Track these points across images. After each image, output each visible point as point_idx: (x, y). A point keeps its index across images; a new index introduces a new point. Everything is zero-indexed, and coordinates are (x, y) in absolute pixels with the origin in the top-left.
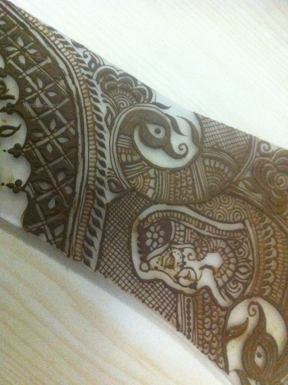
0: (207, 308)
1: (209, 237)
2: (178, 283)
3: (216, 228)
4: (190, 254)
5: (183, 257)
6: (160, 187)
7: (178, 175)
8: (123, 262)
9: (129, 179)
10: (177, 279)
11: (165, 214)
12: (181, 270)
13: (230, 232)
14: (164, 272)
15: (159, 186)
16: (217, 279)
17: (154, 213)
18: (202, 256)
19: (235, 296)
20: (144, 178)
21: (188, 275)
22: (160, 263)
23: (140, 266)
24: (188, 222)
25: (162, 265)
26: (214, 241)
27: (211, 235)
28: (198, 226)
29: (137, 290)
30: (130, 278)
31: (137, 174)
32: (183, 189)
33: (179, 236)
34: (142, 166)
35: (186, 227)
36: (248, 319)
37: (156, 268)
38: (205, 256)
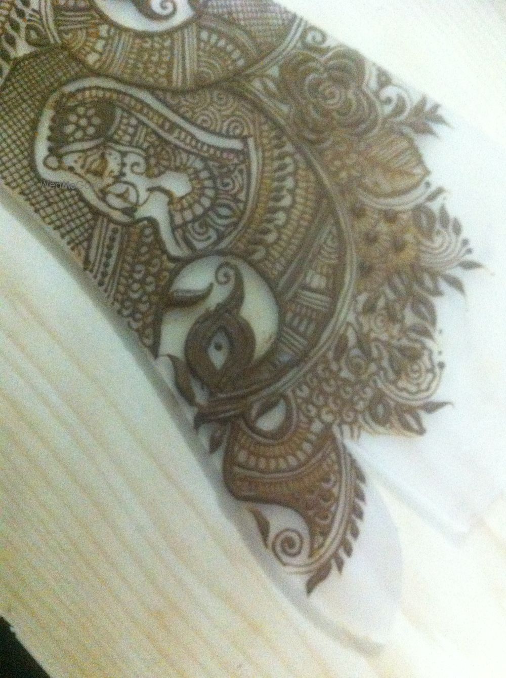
0: (144, 249)
1: (177, 147)
2: (103, 199)
3: (193, 137)
4: (137, 164)
5: (123, 165)
6: (112, 55)
7: (146, 42)
9: (62, 31)
10: (103, 194)
13: (217, 148)
15: (110, 51)
16: (173, 212)
17: (90, 88)
18: (156, 171)
19: (199, 246)
20: (88, 34)
21: (125, 193)
22: (81, 162)
23: (46, 158)
24: (146, 115)
25: (82, 167)
26: (184, 156)
27: (182, 145)
28: (162, 126)
29: (31, 193)
31: (79, 26)
33: (125, 132)
35: (140, 122)
36: (211, 285)
37: (71, 169)
38: (161, 173)
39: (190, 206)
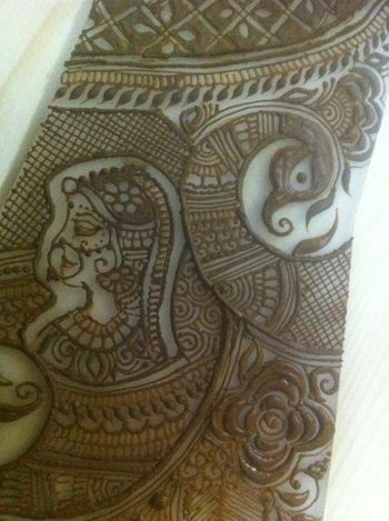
2: (53, 247)
4: (105, 263)
5: (98, 251)
6: (207, 195)
7: (235, 223)
8: (71, 149)
9: (208, 141)
10: (59, 244)
11: (164, 209)
12: (75, 249)
14: (67, 220)
15: (208, 192)
16: (71, 315)
18: (106, 284)
19: (48, 355)
20: (216, 166)
21: (70, 263)
22: (81, 211)
23: (71, 178)
25: (77, 214)
29: (30, 179)
30: (48, 163)
31: (221, 153)
32: (213, 235)
34: (235, 160)
35: (149, 250)
36: (10, 384)
37: (71, 206)
38: (106, 288)
39: (85, 330)
